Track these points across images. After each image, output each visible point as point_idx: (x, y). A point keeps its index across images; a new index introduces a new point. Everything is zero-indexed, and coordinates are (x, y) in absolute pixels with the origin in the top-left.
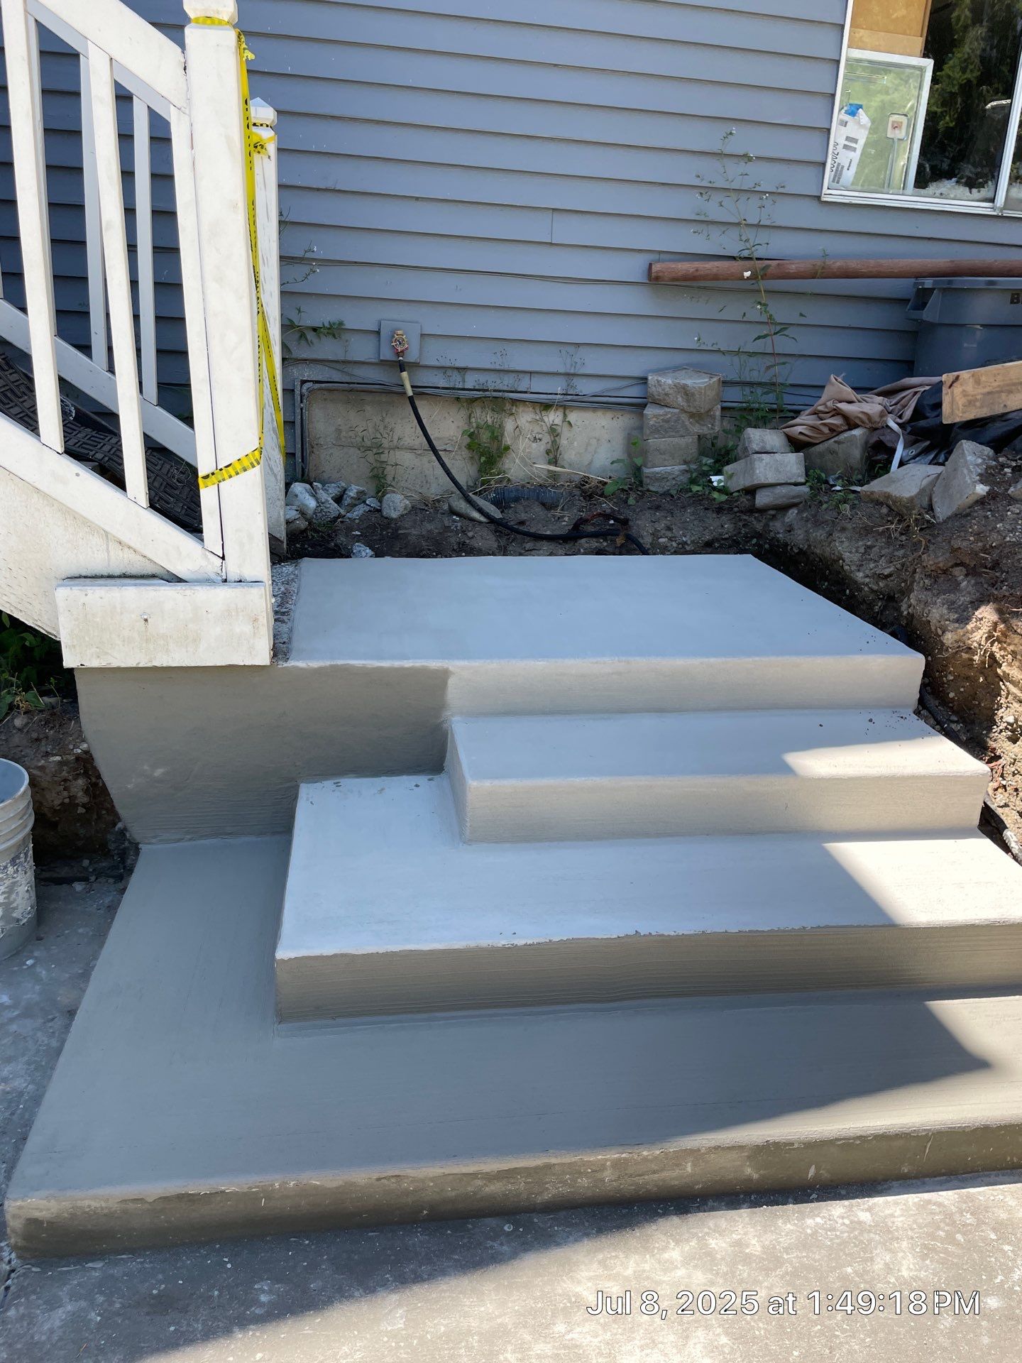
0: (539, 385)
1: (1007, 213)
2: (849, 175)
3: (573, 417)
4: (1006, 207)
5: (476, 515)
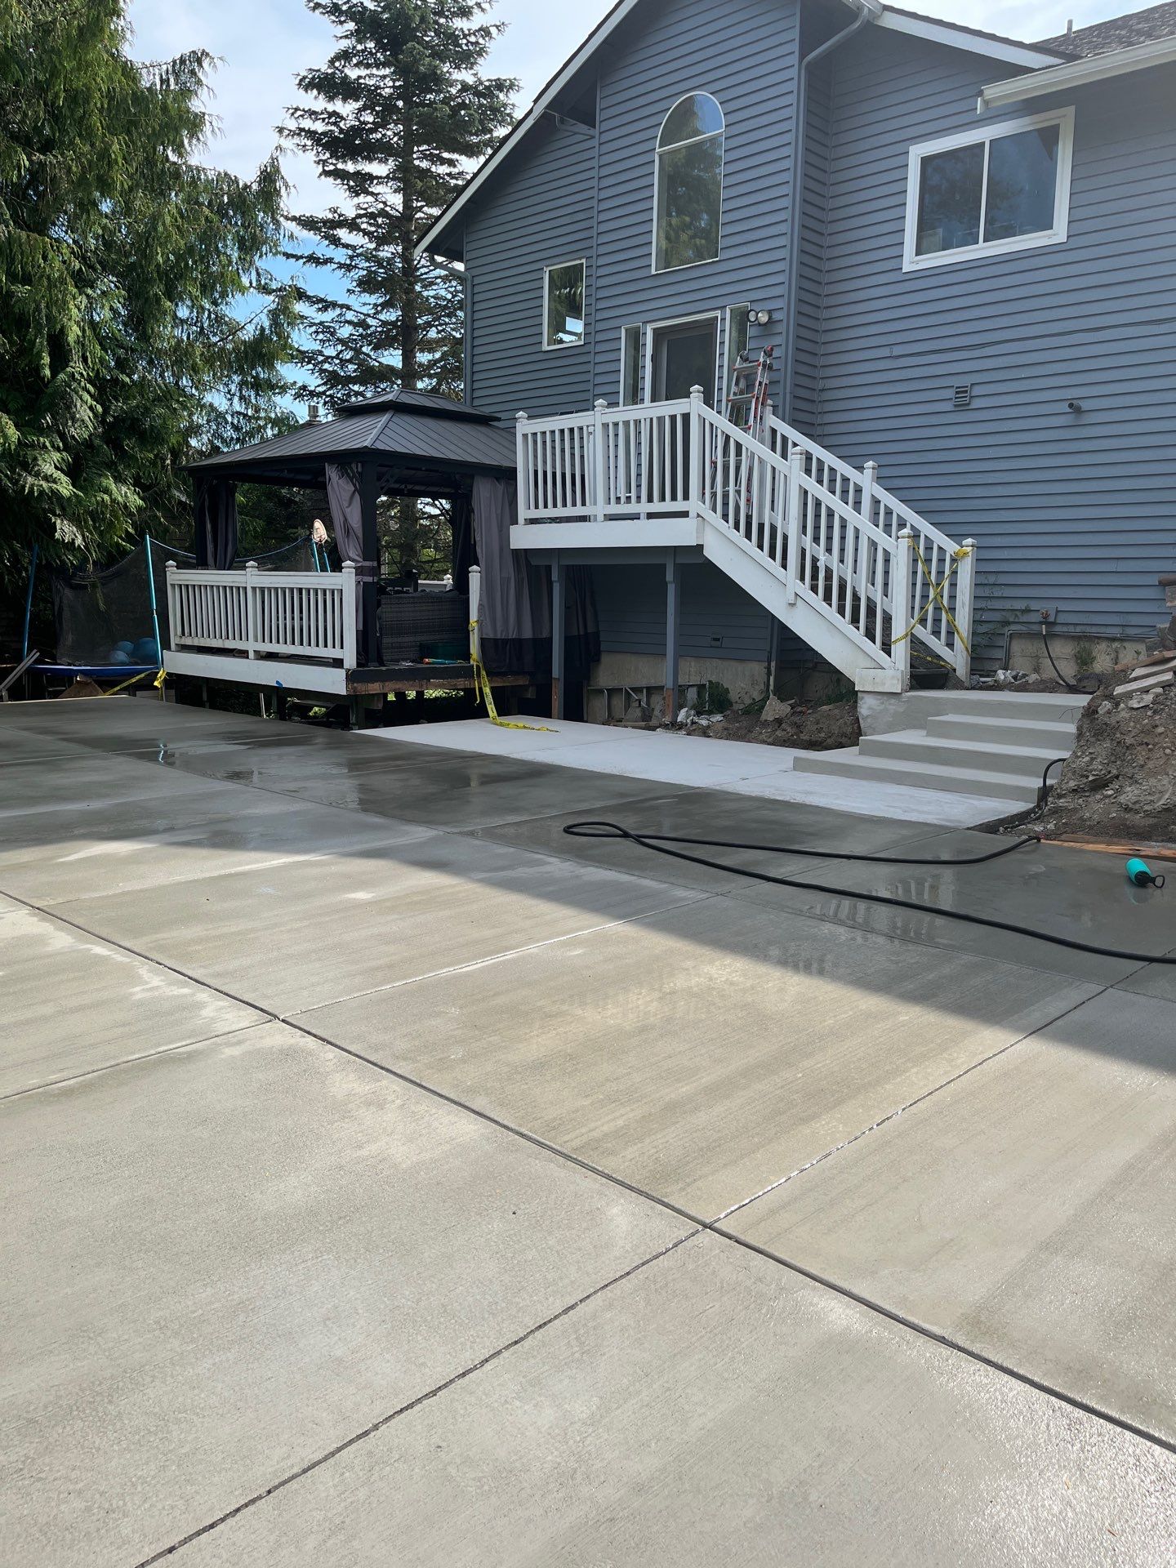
0: (1109, 630)
3: (1126, 644)
5: (1061, 682)
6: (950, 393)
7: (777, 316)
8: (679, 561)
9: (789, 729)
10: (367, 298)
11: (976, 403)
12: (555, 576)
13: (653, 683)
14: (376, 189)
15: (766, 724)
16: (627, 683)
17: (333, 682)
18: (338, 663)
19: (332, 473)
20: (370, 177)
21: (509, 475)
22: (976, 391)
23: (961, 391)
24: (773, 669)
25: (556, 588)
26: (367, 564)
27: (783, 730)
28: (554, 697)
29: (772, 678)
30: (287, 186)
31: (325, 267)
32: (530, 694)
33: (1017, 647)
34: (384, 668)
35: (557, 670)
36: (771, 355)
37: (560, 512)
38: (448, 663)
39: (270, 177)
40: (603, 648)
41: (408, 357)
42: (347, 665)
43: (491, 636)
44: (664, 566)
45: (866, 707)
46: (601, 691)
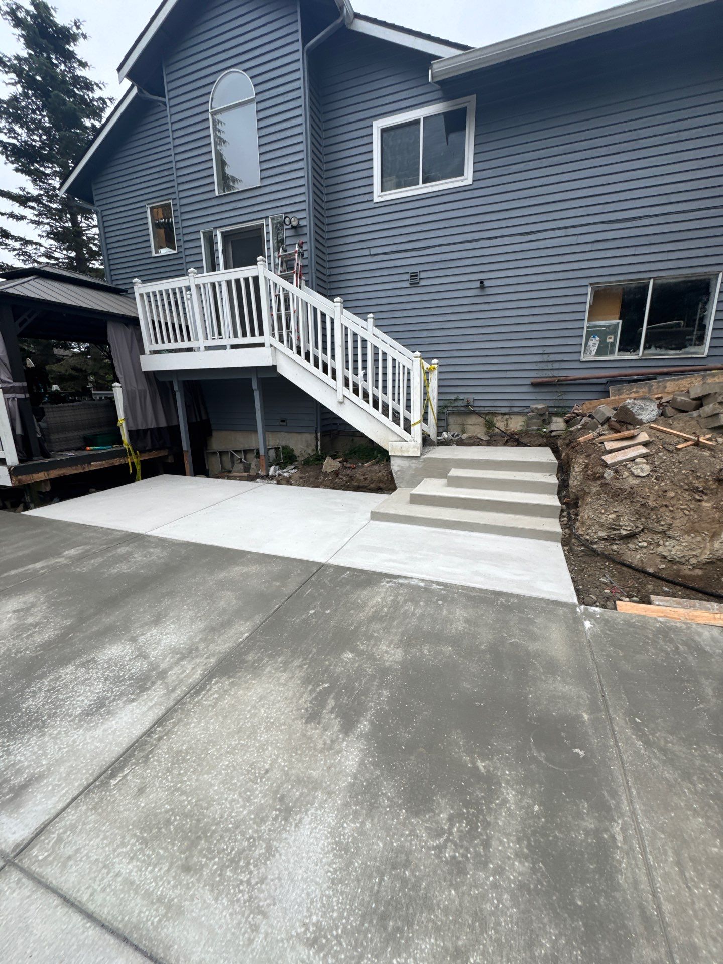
0: (502, 409)
1: (643, 358)
2: (594, 353)
3: (512, 416)
4: (643, 355)
5: (484, 439)
6: (407, 277)
7: (303, 223)
8: (260, 376)
9: (345, 479)
11: (422, 283)
12: (176, 388)
13: (247, 447)
15: (326, 474)
16: (231, 447)
18: (2, 462)
21: (134, 322)
22: (423, 275)
23: (414, 275)
24: (319, 437)
25: (178, 395)
26: (17, 384)
27: (340, 479)
28: (186, 462)
29: (319, 443)
32: (170, 460)
33: (452, 420)
34: (47, 461)
35: (185, 445)
36: (302, 247)
37: (173, 346)
38: (106, 449)
40: (213, 427)
42: (9, 463)
43: (136, 428)
44: (250, 379)
45: (396, 465)
46: (215, 453)
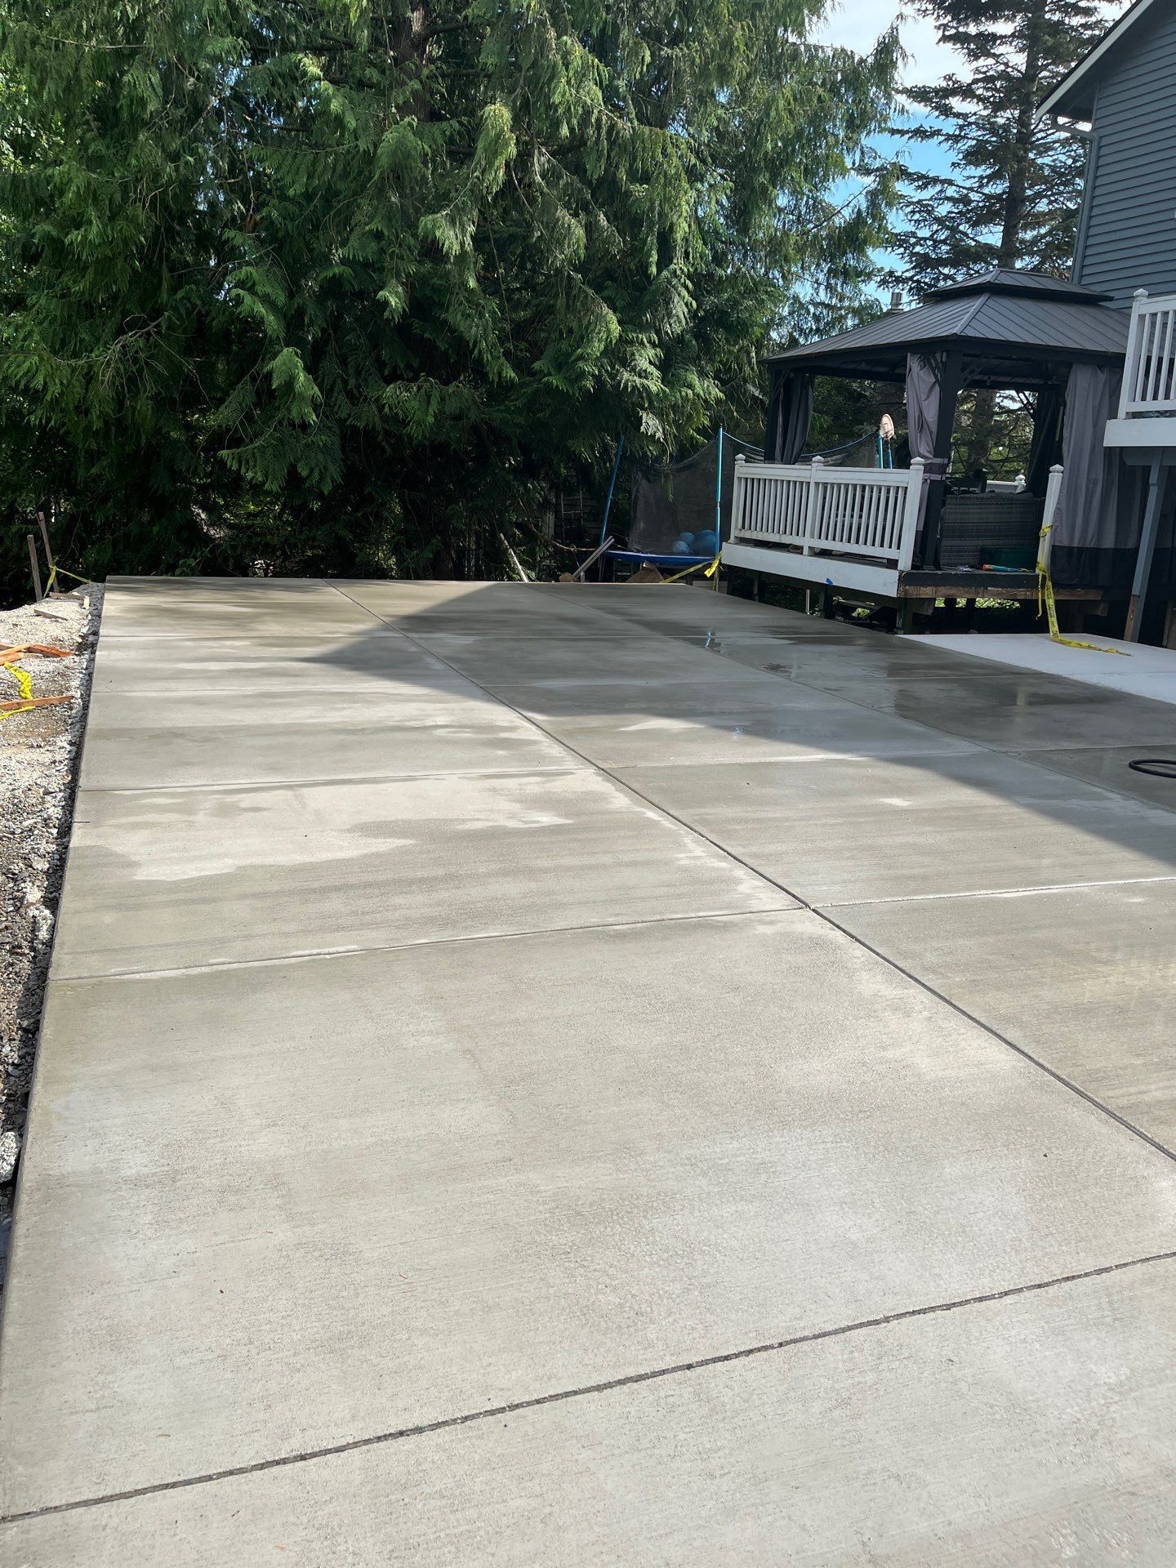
10: (973, 171)
12: (1153, 478)
14: (999, 50)
17: (884, 584)
18: (892, 564)
19: (914, 364)
20: (994, 38)
21: (1113, 363)
25: (1153, 493)
26: (938, 461)
28: (1130, 616)
30: (904, 56)
31: (931, 140)
34: (939, 572)
35: (1138, 586)
38: (1010, 571)
39: (887, 50)
41: (1009, 234)
42: (901, 566)
43: (1066, 543)
